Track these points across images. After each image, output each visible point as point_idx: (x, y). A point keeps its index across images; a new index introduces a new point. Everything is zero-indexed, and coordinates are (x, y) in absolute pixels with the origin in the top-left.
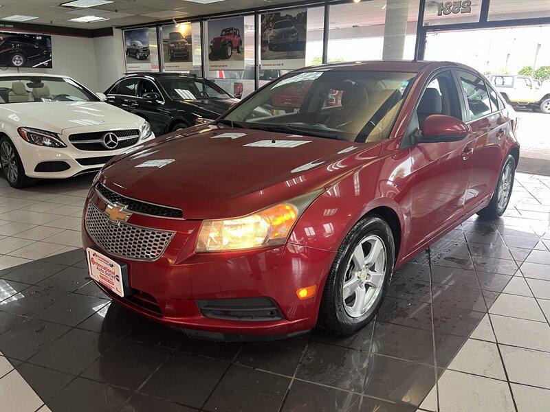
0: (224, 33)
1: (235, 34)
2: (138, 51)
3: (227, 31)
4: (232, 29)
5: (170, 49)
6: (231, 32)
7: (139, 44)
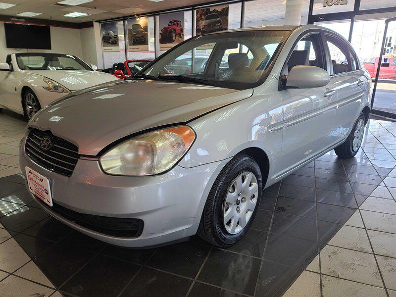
0: (170, 24)
1: (178, 24)
2: (110, 38)
3: (173, 23)
4: (176, 21)
5: (133, 36)
6: (175, 23)
7: (112, 33)
